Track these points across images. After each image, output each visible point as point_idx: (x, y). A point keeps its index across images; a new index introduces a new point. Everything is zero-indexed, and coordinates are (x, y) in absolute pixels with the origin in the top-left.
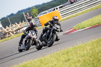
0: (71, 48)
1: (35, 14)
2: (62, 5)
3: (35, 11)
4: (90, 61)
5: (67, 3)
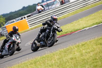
1: (2, 23)
2: (30, 14)
3: (2, 20)
5: (35, 12)
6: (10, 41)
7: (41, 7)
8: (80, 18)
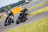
0: (26, 25)
1: (9, 9)
2: (22, 4)
3: (9, 7)
4: (36, 31)
5: (25, 3)
6: (9, 18)
7: (28, 1)
8: (46, 6)
